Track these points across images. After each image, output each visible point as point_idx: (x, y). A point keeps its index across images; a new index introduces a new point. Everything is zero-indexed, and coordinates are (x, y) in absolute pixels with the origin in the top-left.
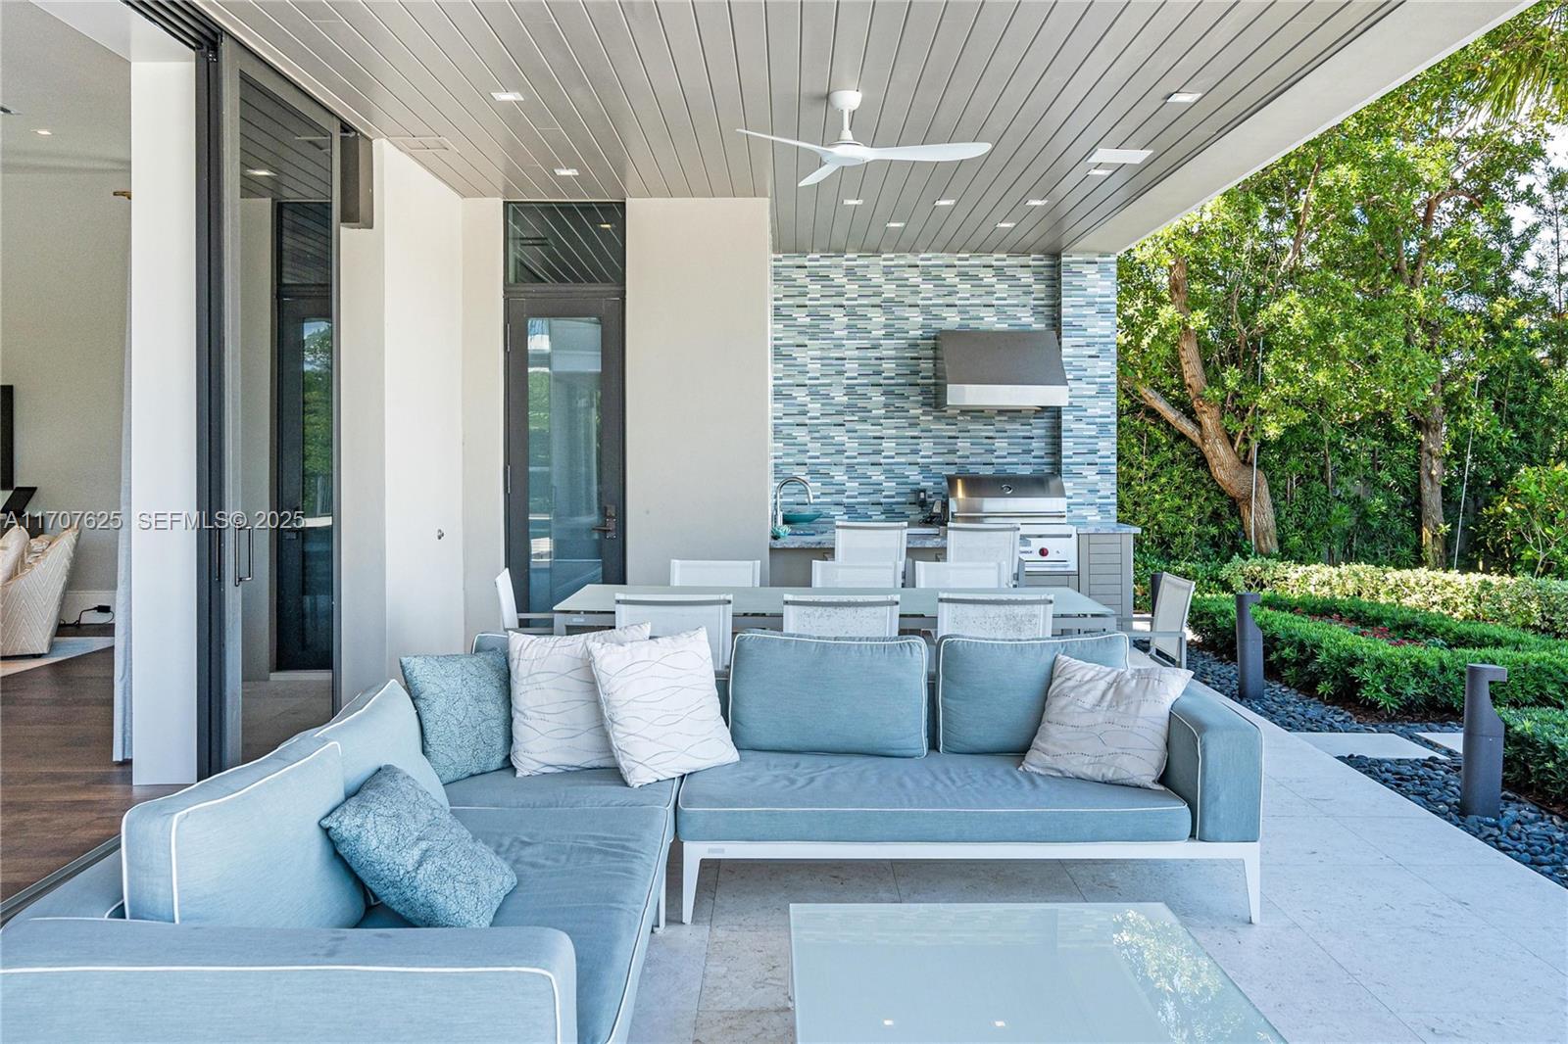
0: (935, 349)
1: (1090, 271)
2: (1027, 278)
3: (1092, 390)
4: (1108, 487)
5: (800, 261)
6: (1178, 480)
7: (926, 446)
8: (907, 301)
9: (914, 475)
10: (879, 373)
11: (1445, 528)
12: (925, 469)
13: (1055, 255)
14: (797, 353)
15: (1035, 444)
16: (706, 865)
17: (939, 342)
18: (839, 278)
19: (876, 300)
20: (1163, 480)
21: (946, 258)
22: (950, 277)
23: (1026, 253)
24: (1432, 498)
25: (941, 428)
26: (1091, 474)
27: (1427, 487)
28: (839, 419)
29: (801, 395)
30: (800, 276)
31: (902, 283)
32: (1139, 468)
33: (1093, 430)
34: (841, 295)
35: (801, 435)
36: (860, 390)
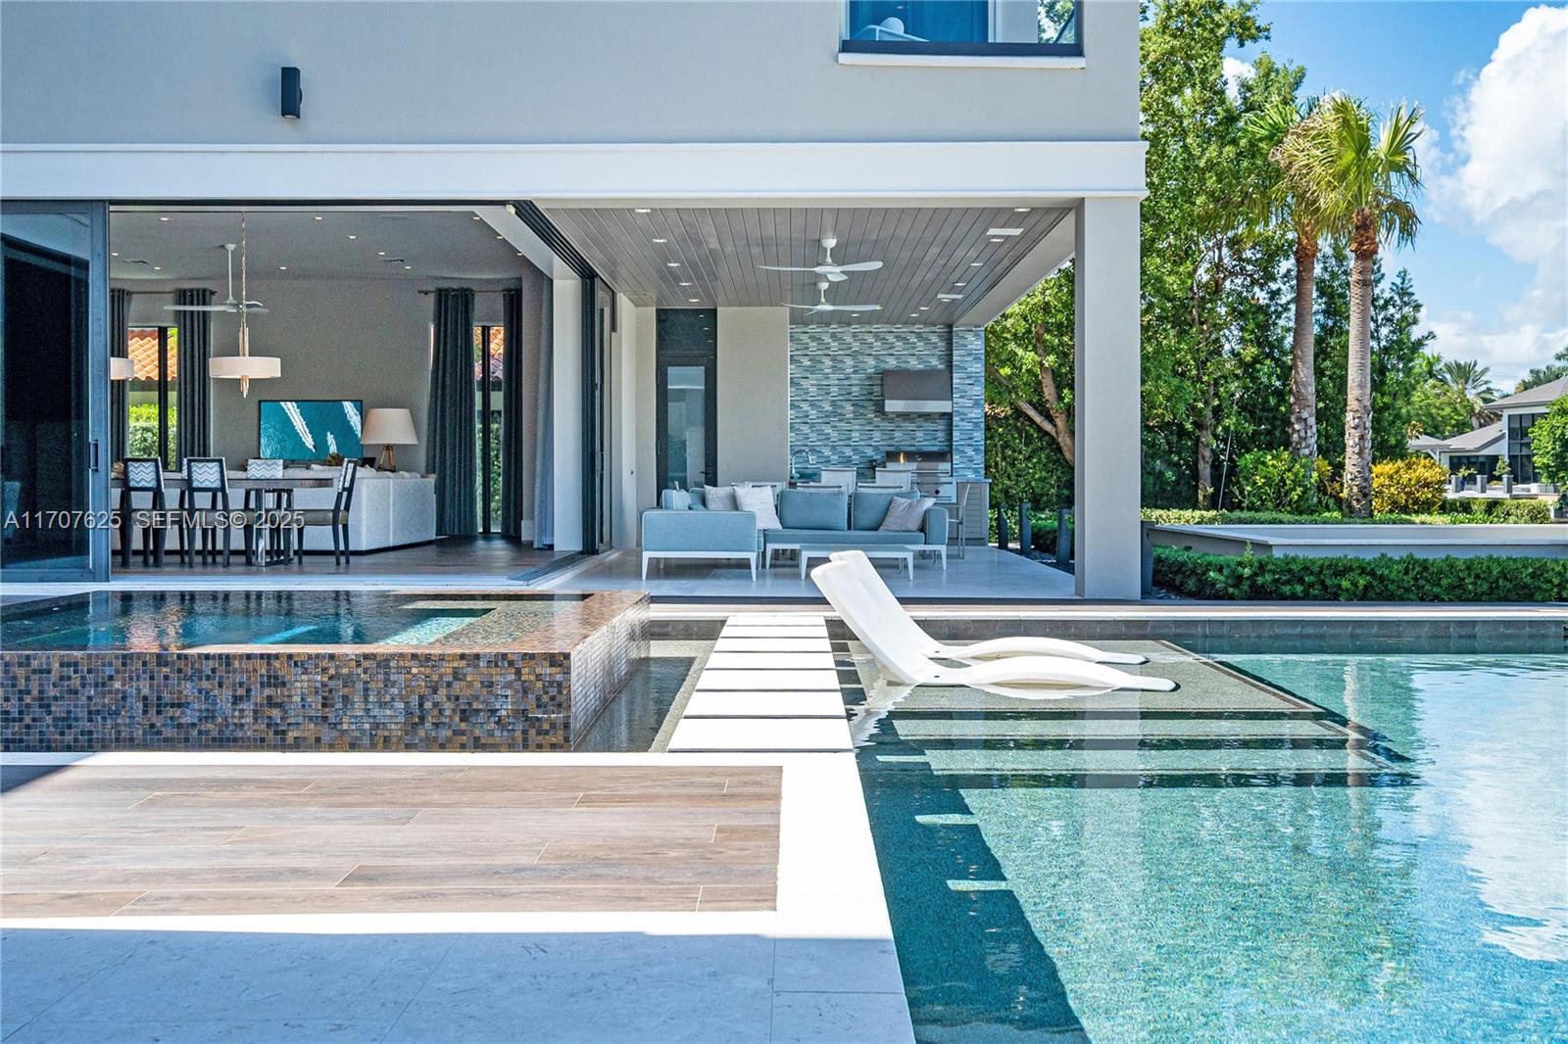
0: (882, 380)
1: (970, 337)
2: (934, 339)
3: (970, 403)
4: (980, 459)
5: (804, 329)
6: (1044, 460)
7: (877, 435)
8: (866, 352)
9: (870, 452)
10: (849, 394)
11: (1211, 490)
12: (876, 448)
13: (950, 326)
14: (803, 382)
15: (939, 434)
16: (776, 552)
17: (884, 375)
18: (827, 339)
19: (848, 352)
20: (1035, 460)
21: (888, 328)
22: (891, 339)
23: (934, 325)
24: (1205, 470)
25: (885, 425)
26: (970, 452)
27: (1201, 465)
28: (827, 420)
29: (805, 406)
30: (805, 338)
31: (863, 342)
32: (1020, 453)
33: (970, 426)
34: (828, 348)
35: (805, 429)
36: (839, 403)
